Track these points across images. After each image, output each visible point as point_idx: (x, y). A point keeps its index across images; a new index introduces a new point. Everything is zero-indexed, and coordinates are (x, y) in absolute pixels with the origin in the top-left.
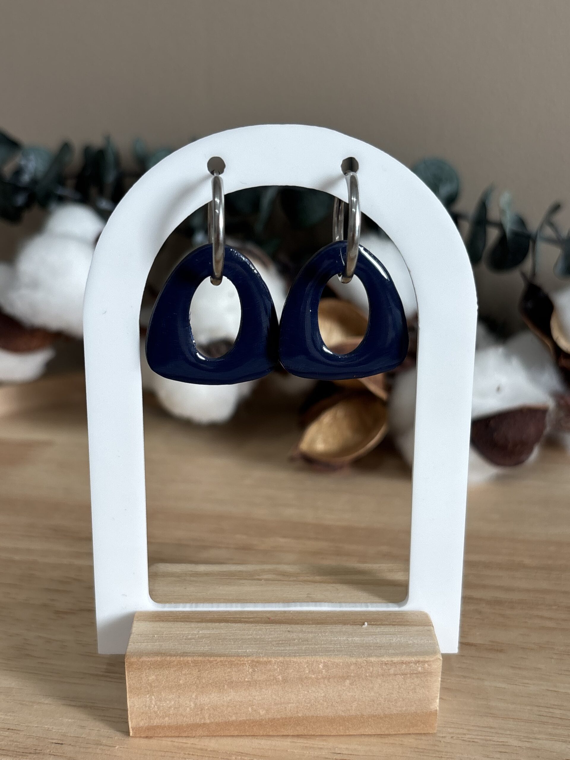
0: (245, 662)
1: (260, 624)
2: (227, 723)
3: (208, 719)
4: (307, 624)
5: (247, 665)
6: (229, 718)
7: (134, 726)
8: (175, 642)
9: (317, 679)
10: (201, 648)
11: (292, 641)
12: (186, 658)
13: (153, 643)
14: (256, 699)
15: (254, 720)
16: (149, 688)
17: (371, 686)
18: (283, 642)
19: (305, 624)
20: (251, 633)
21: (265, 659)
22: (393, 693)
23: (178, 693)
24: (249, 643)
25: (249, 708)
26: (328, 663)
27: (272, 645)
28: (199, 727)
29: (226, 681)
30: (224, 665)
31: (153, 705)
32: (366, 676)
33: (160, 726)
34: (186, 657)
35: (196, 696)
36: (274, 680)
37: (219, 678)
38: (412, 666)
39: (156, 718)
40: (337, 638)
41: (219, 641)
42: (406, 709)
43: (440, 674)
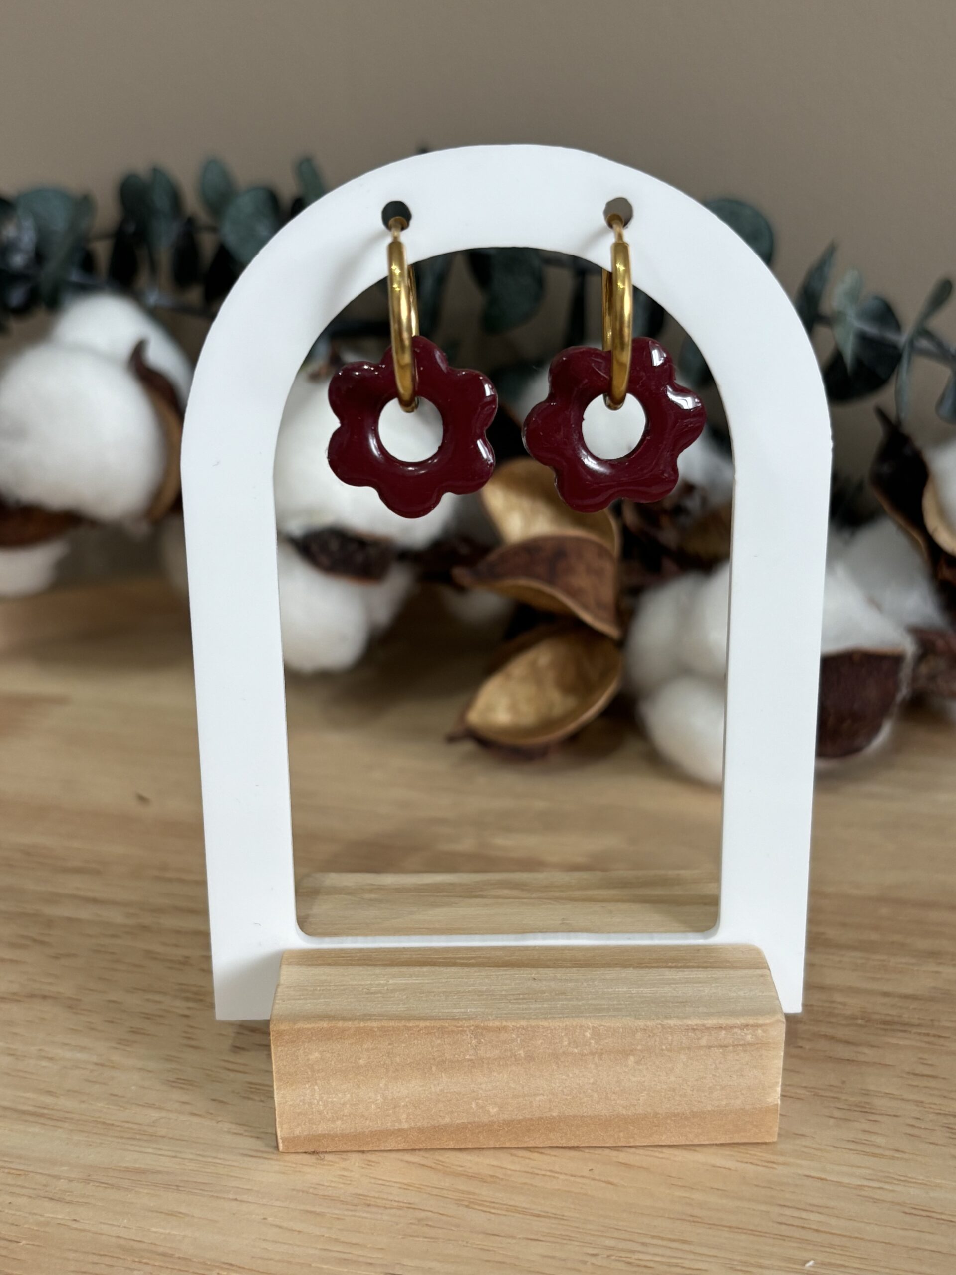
0: (465, 1029)
1: (487, 968)
2: (437, 1129)
3: (406, 1121)
4: (563, 967)
5: (468, 1033)
6: (440, 1119)
7: (286, 1136)
8: (351, 998)
9: (583, 1055)
10: (393, 1007)
11: (540, 995)
12: (370, 1024)
13: (315, 1001)
14: (482, 1089)
15: (481, 1123)
16: (309, 1073)
17: (670, 1066)
18: (526, 996)
19: (561, 967)
20: (472, 982)
21: (497, 1024)
22: (705, 1078)
23: (356, 1080)
24: (470, 997)
25: (472, 1104)
26: (599, 1030)
27: (508, 1001)
28: (391, 1135)
29: (435, 1060)
30: (431, 1034)
31: (316, 1101)
32: (662, 1050)
33: (328, 1134)
34: (369, 1022)
35: (386, 1085)
36: (511, 1057)
37: (423, 1054)
38: (736, 1033)
39: (322, 1121)
40: (612, 988)
41: (422, 995)
42: (727, 1104)
43: (783, 1045)
